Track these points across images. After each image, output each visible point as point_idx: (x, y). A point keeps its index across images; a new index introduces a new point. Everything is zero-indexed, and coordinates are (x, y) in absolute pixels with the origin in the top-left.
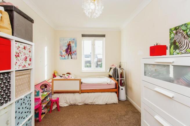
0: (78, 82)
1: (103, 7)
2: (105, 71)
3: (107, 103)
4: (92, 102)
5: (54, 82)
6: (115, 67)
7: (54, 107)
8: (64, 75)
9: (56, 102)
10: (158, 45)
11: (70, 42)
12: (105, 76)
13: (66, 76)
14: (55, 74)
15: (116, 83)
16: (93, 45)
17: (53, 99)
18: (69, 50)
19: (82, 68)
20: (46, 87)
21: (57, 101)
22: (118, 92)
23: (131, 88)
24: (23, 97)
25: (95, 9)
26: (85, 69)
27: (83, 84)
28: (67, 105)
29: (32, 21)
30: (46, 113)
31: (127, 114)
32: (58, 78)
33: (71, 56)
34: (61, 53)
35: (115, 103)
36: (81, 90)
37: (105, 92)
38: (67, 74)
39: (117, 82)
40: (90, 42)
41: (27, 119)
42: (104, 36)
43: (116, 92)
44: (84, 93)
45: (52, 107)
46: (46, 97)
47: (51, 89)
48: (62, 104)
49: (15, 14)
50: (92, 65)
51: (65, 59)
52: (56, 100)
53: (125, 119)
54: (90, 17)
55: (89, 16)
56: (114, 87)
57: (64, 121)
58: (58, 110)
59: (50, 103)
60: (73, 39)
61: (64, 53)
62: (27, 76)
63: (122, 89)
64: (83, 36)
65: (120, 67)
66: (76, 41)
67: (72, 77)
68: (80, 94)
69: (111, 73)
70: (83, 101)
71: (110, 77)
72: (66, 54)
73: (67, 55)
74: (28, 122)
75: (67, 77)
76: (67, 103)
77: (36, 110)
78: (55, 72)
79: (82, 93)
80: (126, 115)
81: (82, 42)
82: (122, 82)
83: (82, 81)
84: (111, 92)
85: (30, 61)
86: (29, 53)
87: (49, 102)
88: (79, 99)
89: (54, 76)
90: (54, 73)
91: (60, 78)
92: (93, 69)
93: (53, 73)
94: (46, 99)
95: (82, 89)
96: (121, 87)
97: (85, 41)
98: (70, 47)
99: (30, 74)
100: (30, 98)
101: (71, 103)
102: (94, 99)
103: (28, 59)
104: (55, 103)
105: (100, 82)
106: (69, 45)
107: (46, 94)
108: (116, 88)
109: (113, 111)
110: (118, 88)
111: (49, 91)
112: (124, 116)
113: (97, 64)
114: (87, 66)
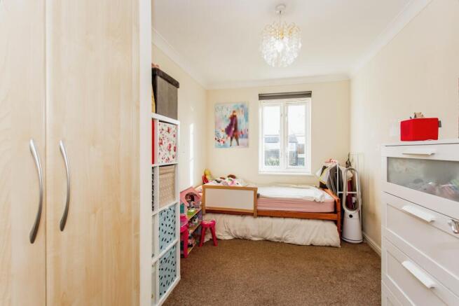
0: (252, 192)
1: (300, 45)
2: (310, 174)
3: (313, 243)
4: (279, 236)
5: (207, 190)
6: (334, 166)
7: (208, 237)
8: (224, 179)
9: (211, 229)
10: (418, 117)
11: (234, 112)
12: (311, 184)
13: (227, 180)
14: (207, 177)
15: (335, 202)
16: (284, 115)
17: (206, 223)
18: (233, 129)
19: (260, 165)
20: (193, 200)
21: (212, 227)
22: (339, 222)
23: (374, 216)
24: (166, 207)
25: (284, 51)
26: (264, 169)
27: (260, 199)
28: (230, 238)
29: (176, 85)
30: (194, 245)
31: (360, 271)
32: (212, 183)
33: (237, 140)
34: (217, 134)
35: (332, 245)
36: (258, 211)
37: (309, 219)
38: (229, 177)
39: (337, 198)
40: (278, 108)
41: (171, 245)
42: (308, 94)
43: (336, 222)
44: (262, 216)
45: (204, 239)
46: (193, 218)
47: (201, 203)
48: (222, 234)
49: (159, 79)
50: (281, 160)
51: (225, 146)
52: (210, 225)
53: (354, 279)
54: (273, 66)
55: (273, 63)
56: (330, 209)
57: (227, 262)
58: (214, 245)
59: (200, 230)
60: (240, 104)
61: (223, 134)
62: (171, 175)
63: (351, 216)
64: (262, 97)
65: (348, 164)
66: (247, 109)
67: (239, 183)
68: (255, 217)
69: (325, 179)
70: (261, 233)
71: (323, 187)
72: (227, 136)
73: (229, 138)
74: (173, 251)
75: (229, 183)
76: (229, 233)
77: (181, 234)
78: (207, 172)
79: (259, 216)
80: (356, 271)
81: (260, 111)
82: (354, 201)
83: (258, 192)
84: (323, 220)
85: (175, 151)
86: (174, 139)
87: (198, 227)
88: (254, 228)
89: (205, 180)
90: (205, 175)
91: (216, 184)
92: (284, 168)
93: (203, 174)
94: (193, 222)
95: (259, 208)
96: (348, 212)
97: (266, 108)
98: (234, 123)
99: (174, 172)
100: (174, 211)
101: (238, 233)
102: (284, 232)
103: (172, 148)
104: (208, 229)
105: (298, 197)
106: (233, 118)
107: (194, 212)
108: (335, 212)
109: (327, 261)
110: (339, 213)
111: (198, 208)
112: (352, 272)
113: (297, 158)
114: (272, 163)
